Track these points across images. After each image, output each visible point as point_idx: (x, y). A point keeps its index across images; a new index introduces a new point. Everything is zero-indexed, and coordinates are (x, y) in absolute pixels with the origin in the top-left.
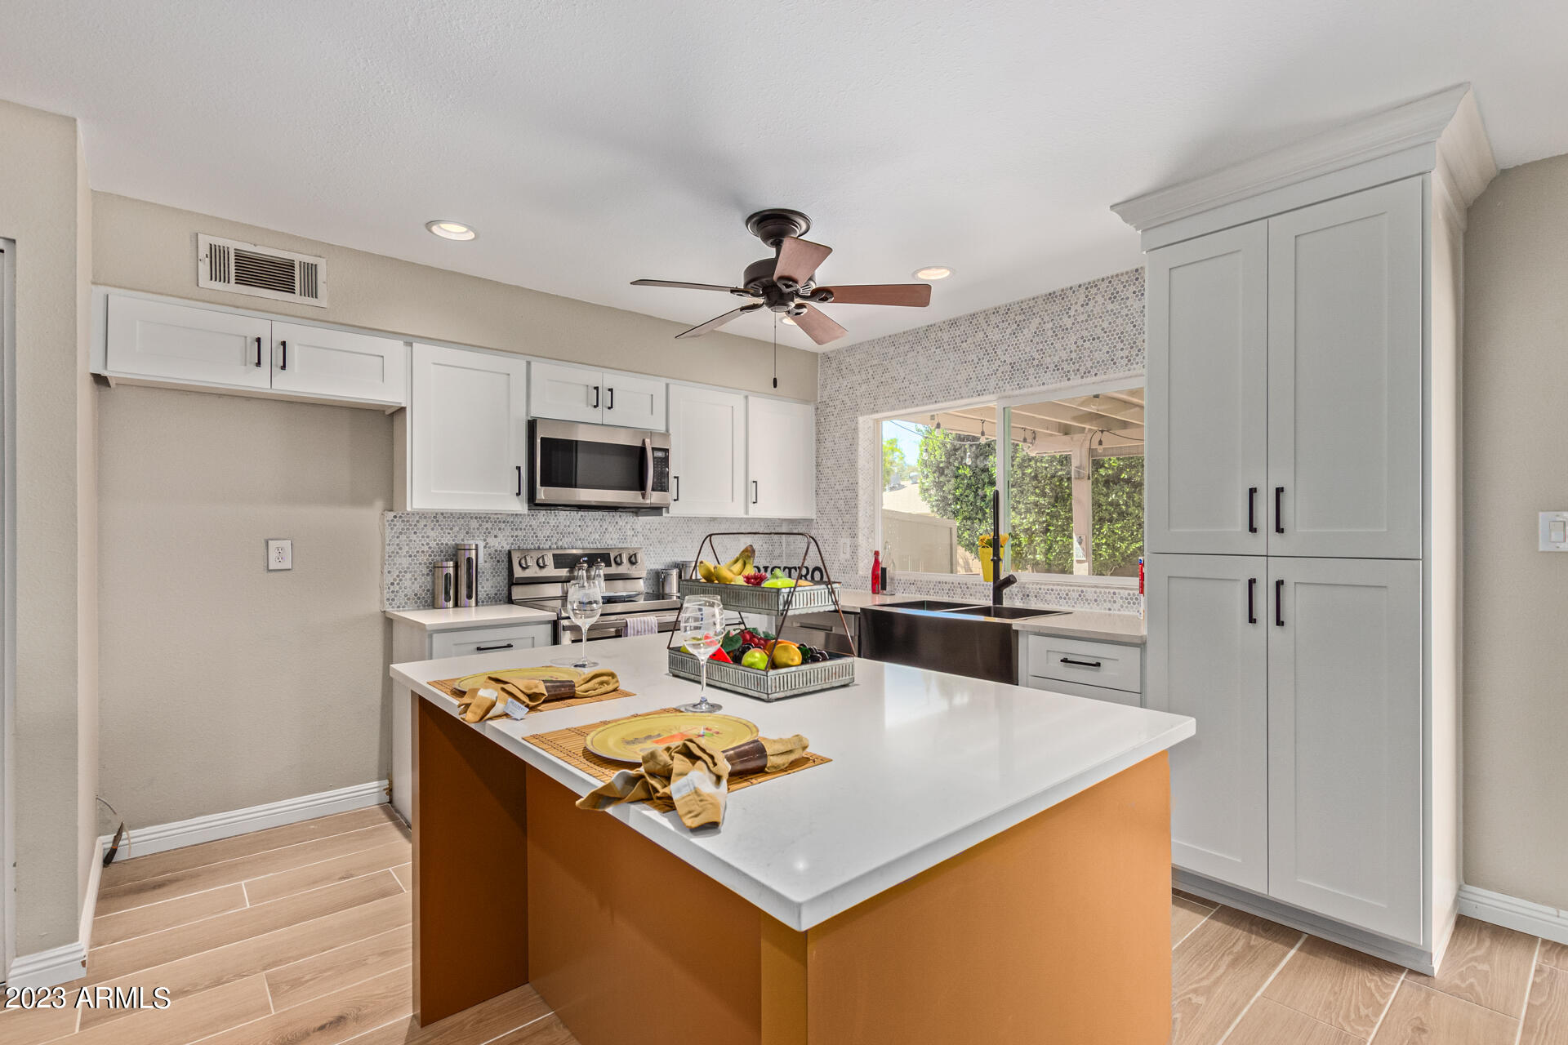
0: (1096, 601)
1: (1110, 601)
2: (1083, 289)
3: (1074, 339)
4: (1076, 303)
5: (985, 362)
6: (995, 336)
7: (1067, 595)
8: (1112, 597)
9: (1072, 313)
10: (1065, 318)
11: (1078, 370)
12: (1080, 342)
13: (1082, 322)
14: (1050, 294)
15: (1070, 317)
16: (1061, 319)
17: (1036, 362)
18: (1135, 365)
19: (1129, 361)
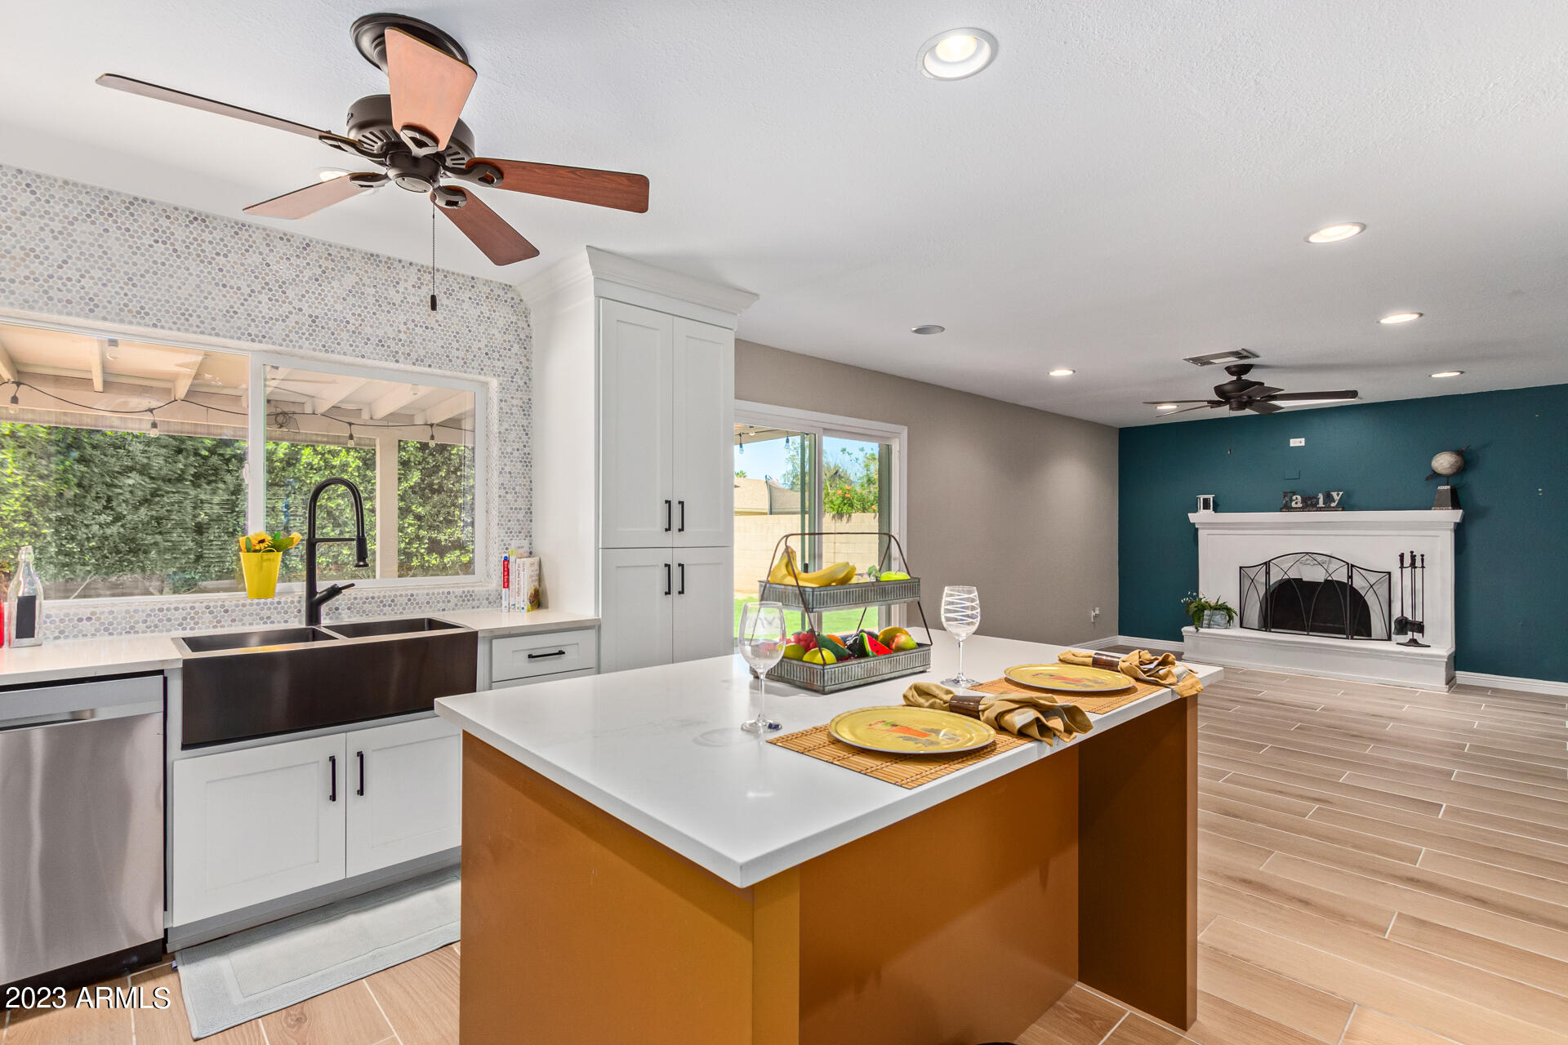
0: (428, 603)
1: (444, 602)
2: (414, 270)
3: (402, 318)
4: (406, 281)
5: (264, 298)
6: (285, 271)
7: (393, 601)
8: (447, 597)
9: (401, 288)
10: (392, 292)
11: (409, 355)
12: (411, 326)
13: (413, 303)
14: (372, 255)
15: (398, 292)
16: (386, 289)
17: (351, 327)
18: (470, 369)
19: (465, 363)
